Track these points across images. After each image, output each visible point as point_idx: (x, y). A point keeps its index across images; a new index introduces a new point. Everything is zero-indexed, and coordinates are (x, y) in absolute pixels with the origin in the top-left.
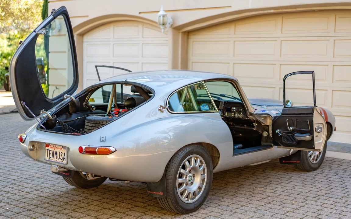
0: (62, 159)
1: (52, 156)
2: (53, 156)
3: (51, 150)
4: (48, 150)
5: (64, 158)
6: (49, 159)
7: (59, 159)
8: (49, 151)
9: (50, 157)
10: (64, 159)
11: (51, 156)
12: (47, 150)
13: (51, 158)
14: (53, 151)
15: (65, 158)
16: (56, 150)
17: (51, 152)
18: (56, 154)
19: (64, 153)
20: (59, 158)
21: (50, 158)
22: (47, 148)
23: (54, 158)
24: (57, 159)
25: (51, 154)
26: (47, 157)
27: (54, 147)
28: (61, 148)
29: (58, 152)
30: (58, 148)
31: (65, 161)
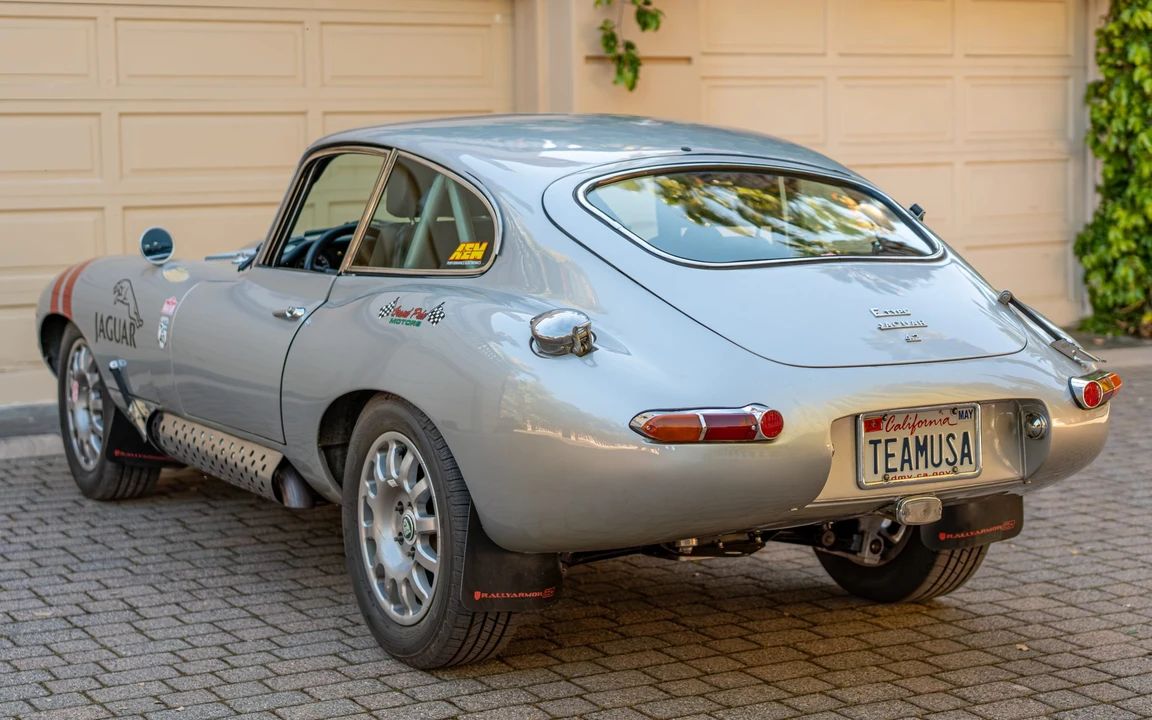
0: (951, 460)
1: (904, 461)
2: (909, 461)
3: (895, 440)
4: (880, 441)
5: (964, 455)
6: (885, 478)
7: (937, 466)
8: (881, 448)
9: (888, 470)
10: (966, 459)
11: (894, 463)
12: (871, 442)
13: (899, 473)
14: (906, 440)
15: (968, 455)
16: (921, 432)
17: (896, 449)
18: (921, 448)
19: (966, 435)
20: (936, 461)
21: (891, 475)
22: (875, 435)
23: (911, 469)
24: (926, 467)
25: (893, 455)
26: (876, 472)
27: (909, 421)
28: (948, 419)
29: (932, 437)
30: (931, 423)
31: (971, 463)
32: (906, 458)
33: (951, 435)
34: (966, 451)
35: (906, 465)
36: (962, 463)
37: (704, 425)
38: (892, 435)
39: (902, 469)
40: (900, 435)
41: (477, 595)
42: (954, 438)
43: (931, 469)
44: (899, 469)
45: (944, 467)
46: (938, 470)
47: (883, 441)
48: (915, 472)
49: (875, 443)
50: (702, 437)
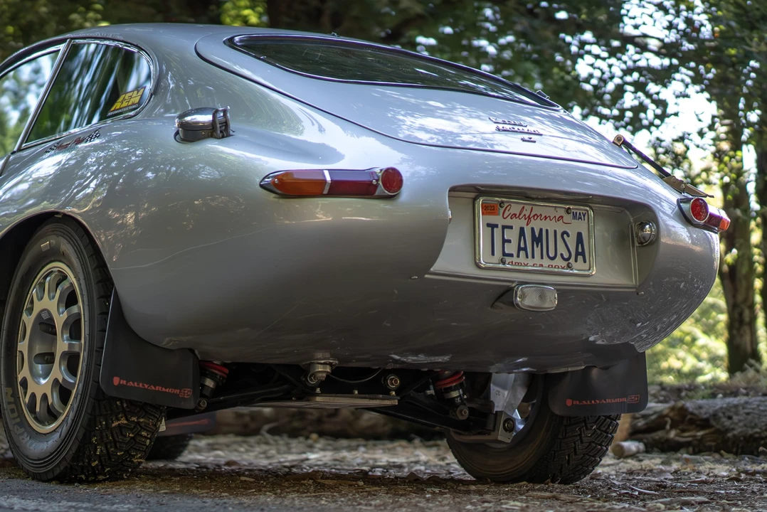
0: (566, 256)
1: (520, 249)
2: (525, 249)
3: (511, 227)
4: (496, 226)
5: (577, 254)
6: (502, 262)
7: (552, 259)
8: (497, 232)
9: (504, 254)
10: (580, 258)
11: (511, 248)
12: (488, 225)
13: (515, 259)
14: (522, 230)
15: (583, 254)
16: (537, 225)
17: (512, 235)
18: (537, 240)
19: (579, 235)
20: (552, 255)
21: (508, 259)
22: (493, 219)
23: (527, 257)
24: (542, 258)
25: (509, 241)
26: (493, 254)
27: (524, 212)
28: (562, 217)
29: (547, 231)
30: (546, 218)
31: (585, 261)
32: (522, 245)
33: (565, 233)
34: (580, 250)
35: (522, 253)
36: (576, 261)
37: (328, 178)
38: (508, 222)
39: (518, 256)
40: (517, 224)
41: (116, 381)
42: (568, 236)
43: (546, 262)
44: (515, 255)
45: (559, 262)
46: (554, 263)
47: (500, 226)
48: (530, 261)
49: (492, 226)
50: (326, 192)
